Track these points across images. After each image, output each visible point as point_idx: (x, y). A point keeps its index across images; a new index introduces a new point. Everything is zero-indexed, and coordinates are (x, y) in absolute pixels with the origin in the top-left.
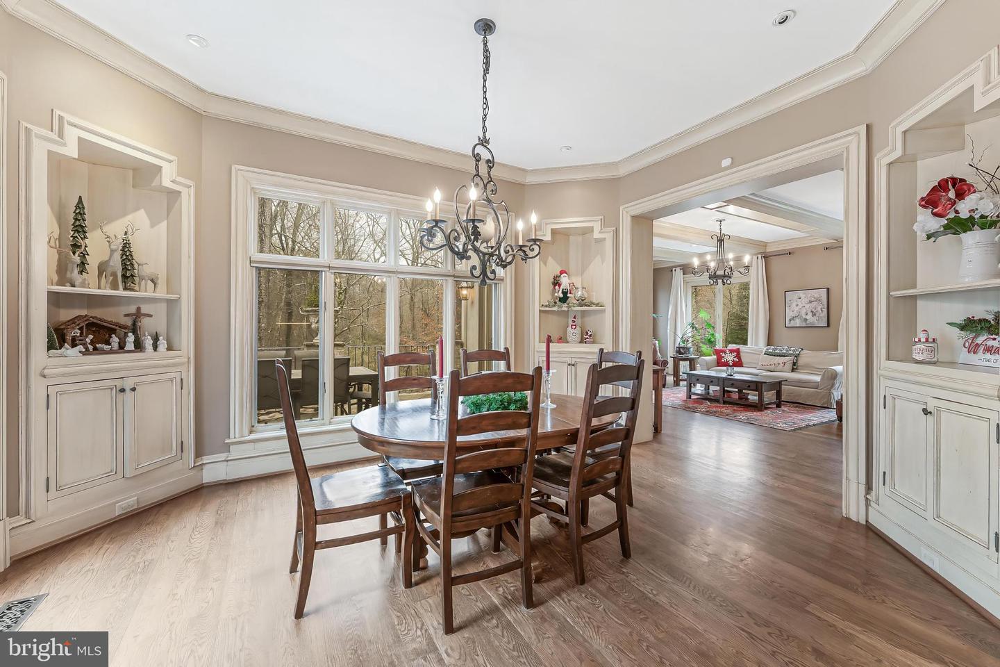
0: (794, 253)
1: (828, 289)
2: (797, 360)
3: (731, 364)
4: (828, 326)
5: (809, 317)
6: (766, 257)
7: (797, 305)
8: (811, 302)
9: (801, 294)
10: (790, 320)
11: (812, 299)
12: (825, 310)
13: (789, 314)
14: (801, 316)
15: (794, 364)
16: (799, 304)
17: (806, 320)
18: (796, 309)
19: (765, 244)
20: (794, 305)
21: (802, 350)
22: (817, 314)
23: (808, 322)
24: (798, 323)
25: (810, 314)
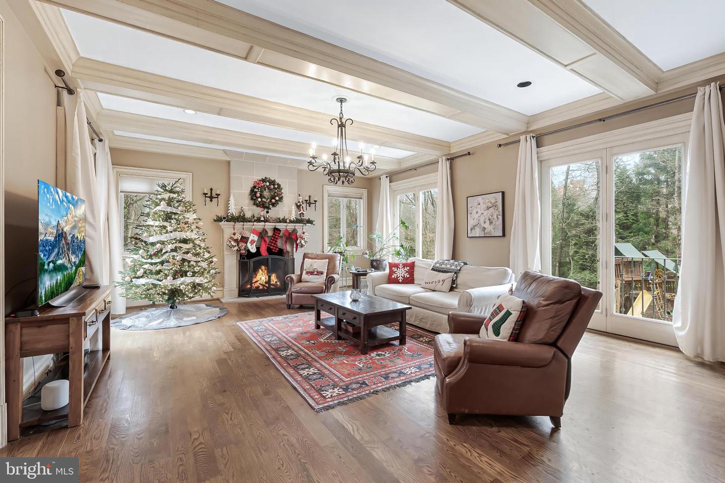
0: (473, 154)
1: (503, 193)
2: (457, 277)
3: (401, 281)
4: (504, 235)
5: (487, 225)
6: (451, 159)
7: (477, 212)
8: (488, 208)
9: (480, 199)
10: (471, 229)
11: (490, 205)
12: (500, 217)
13: (471, 223)
14: (480, 225)
15: (453, 282)
16: (479, 211)
17: (484, 229)
18: (476, 216)
19: (448, 145)
20: (474, 212)
21: (465, 264)
22: (494, 223)
23: (486, 231)
24: (477, 232)
25: (488, 222)
